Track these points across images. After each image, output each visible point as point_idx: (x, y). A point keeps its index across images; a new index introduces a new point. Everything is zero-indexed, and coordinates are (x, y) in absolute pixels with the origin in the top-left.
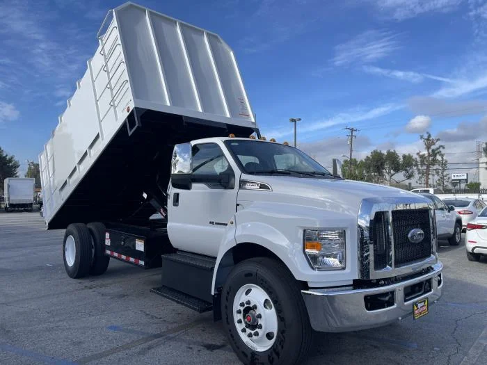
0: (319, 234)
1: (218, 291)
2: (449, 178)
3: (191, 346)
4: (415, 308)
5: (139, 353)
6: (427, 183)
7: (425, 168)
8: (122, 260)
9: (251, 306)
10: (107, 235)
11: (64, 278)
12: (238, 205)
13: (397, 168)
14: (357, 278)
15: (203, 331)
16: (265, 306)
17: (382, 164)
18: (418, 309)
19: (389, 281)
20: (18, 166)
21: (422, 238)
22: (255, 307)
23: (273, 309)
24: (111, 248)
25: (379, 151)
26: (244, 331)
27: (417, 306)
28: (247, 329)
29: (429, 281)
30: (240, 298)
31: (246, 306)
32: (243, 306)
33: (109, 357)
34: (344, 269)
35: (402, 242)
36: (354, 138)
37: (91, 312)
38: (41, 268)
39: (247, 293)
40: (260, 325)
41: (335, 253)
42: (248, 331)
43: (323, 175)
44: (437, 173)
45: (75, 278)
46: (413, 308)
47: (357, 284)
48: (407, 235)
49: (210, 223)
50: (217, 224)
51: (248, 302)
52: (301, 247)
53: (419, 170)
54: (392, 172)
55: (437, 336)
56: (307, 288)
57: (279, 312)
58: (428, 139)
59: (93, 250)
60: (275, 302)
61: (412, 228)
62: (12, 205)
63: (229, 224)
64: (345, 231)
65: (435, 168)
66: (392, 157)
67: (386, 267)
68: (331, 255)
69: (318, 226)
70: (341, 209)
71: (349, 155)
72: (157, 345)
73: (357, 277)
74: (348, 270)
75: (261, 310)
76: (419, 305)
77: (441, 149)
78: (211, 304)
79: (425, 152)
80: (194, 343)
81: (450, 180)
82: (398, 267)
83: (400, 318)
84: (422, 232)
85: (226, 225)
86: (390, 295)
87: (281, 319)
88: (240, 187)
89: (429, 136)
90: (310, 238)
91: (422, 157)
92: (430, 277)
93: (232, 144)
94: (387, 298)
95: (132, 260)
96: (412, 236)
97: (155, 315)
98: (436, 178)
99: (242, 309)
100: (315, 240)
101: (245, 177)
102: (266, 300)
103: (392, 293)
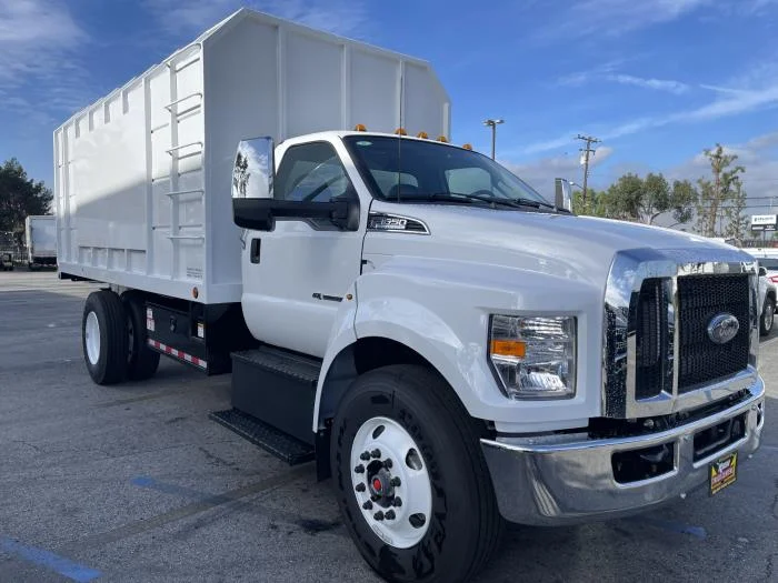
0: (523, 324)
1: (326, 425)
2: (747, 223)
3: (276, 523)
4: (714, 473)
5: (178, 536)
6: (712, 230)
7: (709, 205)
8: (173, 357)
9: (382, 459)
10: (150, 313)
11: (85, 384)
12: (364, 262)
13: (662, 205)
14: (598, 415)
15: (304, 491)
16: (408, 463)
17: (638, 197)
18: (718, 473)
19: (664, 422)
20: (52, 198)
21: (733, 332)
22: (389, 464)
23: (424, 471)
24: (155, 335)
25: (633, 175)
26: (368, 506)
27: (716, 468)
28: (374, 504)
29: (741, 418)
30: (363, 442)
31: (372, 459)
32: (368, 459)
33: (118, 544)
34: (571, 396)
35: (696, 340)
36: (591, 153)
37: (112, 448)
38: (49, 366)
39: (377, 434)
40: (399, 499)
41: (553, 363)
42: (377, 507)
43: (535, 206)
44: (729, 214)
45: (101, 384)
46: (710, 472)
47: (598, 429)
48: (707, 326)
49: (315, 295)
50: (326, 298)
51: (377, 453)
52: (481, 349)
53: (699, 208)
54: (655, 211)
55: (742, 511)
56: (494, 435)
57: (435, 476)
58: (718, 157)
59: (132, 338)
60: (429, 457)
61: (717, 313)
62: (37, 260)
63: (345, 299)
64: (576, 319)
65: (726, 204)
66: (656, 184)
67: (659, 392)
68: (547, 366)
69: (519, 308)
70: (569, 272)
71: (582, 183)
72: (214, 520)
73: (597, 412)
74: (579, 398)
75: (399, 470)
76: (722, 467)
77: (739, 173)
78: (312, 447)
79: (711, 178)
80: (283, 517)
81: (749, 225)
82: (684, 392)
83: (683, 496)
84: (734, 319)
85: (340, 300)
86: (666, 450)
87: (438, 492)
88: (370, 227)
89: (720, 150)
90: (501, 332)
91: (706, 187)
92: (743, 410)
93: (360, 143)
94: (659, 457)
95: (188, 357)
96: (716, 329)
97: (223, 458)
98: (727, 222)
99: (365, 464)
100: (513, 335)
101: (380, 207)
102: (411, 452)
103: (671, 445)
